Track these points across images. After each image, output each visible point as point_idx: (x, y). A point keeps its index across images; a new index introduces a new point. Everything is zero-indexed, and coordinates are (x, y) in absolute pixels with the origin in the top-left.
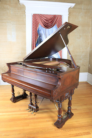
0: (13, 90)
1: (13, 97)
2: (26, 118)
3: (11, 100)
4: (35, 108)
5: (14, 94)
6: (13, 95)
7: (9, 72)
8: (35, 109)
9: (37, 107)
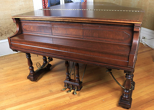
0: (30, 63)
1: (32, 73)
2: (70, 104)
3: (28, 78)
4: (78, 84)
5: (32, 69)
6: (30, 70)
7: (20, 33)
8: (77, 86)
9: (80, 83)
